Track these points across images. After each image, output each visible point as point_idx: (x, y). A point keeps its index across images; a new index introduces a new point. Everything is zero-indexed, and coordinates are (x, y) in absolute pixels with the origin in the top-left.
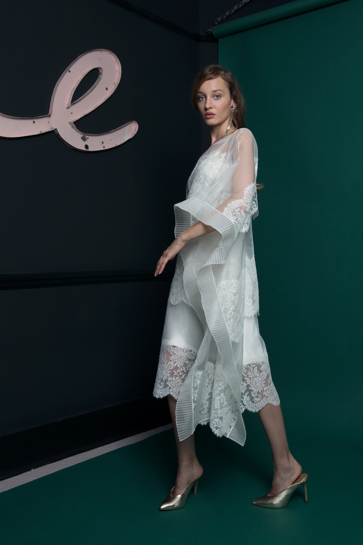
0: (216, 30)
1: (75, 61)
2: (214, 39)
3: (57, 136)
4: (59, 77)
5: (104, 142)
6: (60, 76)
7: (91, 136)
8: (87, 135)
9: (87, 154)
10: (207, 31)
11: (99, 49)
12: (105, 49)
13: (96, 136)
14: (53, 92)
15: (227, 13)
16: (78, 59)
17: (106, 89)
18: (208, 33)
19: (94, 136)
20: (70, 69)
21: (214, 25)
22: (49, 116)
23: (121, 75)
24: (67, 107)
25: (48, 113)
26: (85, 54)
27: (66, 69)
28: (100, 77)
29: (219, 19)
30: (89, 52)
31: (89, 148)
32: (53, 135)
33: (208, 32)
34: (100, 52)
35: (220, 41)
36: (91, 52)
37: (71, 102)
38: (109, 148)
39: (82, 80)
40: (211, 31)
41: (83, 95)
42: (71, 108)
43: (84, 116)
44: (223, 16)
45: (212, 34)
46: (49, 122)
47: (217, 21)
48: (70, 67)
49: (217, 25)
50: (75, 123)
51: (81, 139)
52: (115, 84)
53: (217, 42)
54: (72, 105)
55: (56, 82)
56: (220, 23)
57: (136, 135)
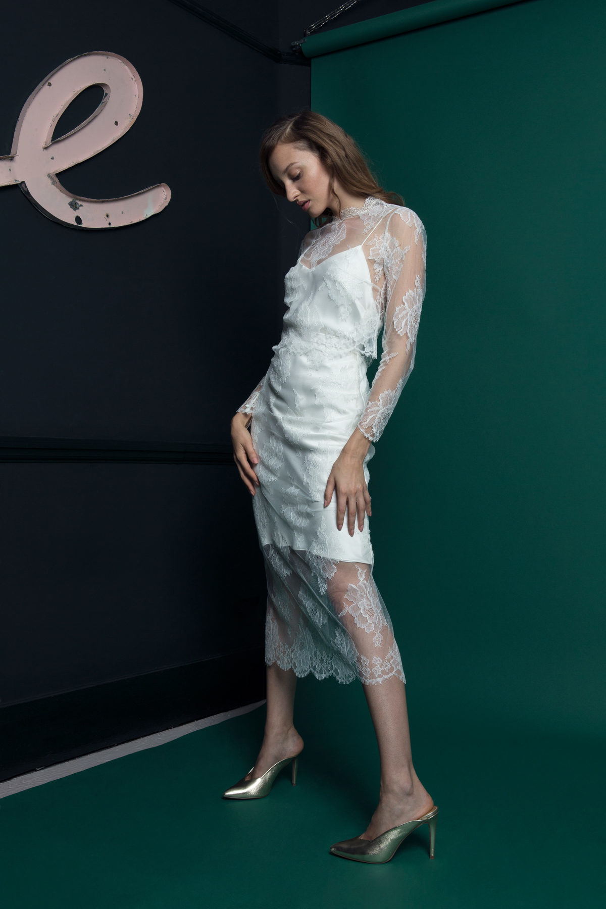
0: (308, 44)
1: (61, 68)
2: (303, 60)
3: (26, 197)
4: (31, 93)
5: (110, 216)
6: (34, 90)
7: (87, 201)
8: (80, 200)
9: (77, 231)
10: (292, 44)
11: (103, 51)
12: (115, 53)
13: (96, 202)
14: (18, 117)
15: (327, 17)
16: (66, 65)
17: (115, 124)
18: (294, 49)
19: (91, 202)
20: (50, 81)
21: (305, 35)
22: (12, 159)
23: (143, 102)
24: (44, 146)
25: (9, 153)
26: (78, 58)
27: (43, 79)
28: (104, 100)
29: (313, 26)
30: (85, 55)
31: (83, 222)
32: (18, 191)
33: (294, 46)
34: (104, 58)
35: (313, 61)
36: (89, 55)
37: (52, 138)
38: (118, 226)
39: (73, 101)
40: (299, 44)
41: (74, 129)
42: (51, 149)
43: (76, 165)
44: (320, 22)
45: (300, 51)
46: (10, 170)
47: (310, 29)
48: (52, 76)
49: (308, 36)
50: (58, 175)
51: (69, 207)
52: (132, 117)
53: (310, 65)
54: (52, 144)
55: (25, 101)
56: (314, 32)
57: (166, 207)
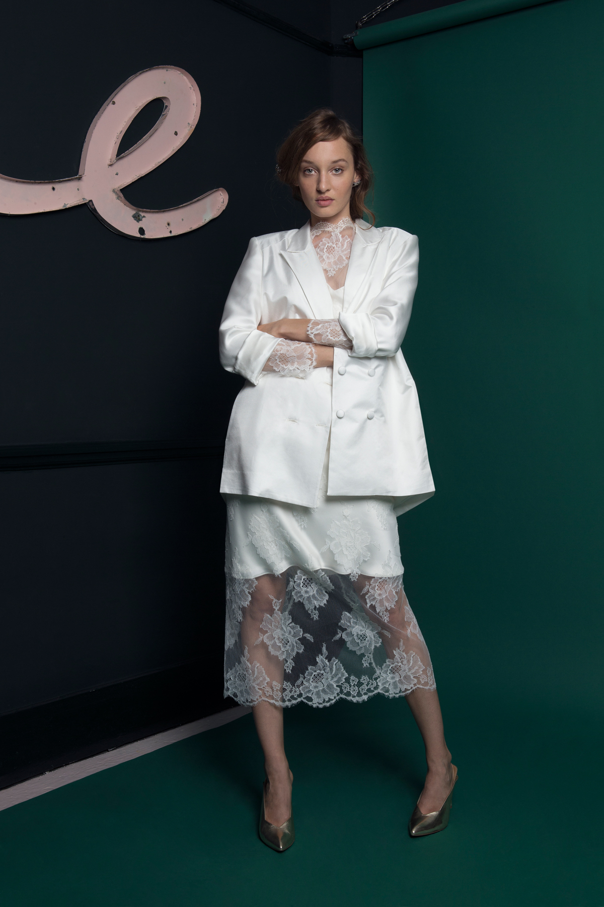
0: (360, 37)
2: (355, 52)
3: (93, 214)
4: (97, 112)
6: (99, 110)
9: (142, 243)
10: (344, 37)
11: (163, 65)
12: (175, 66)
14: (85, 138)
15: (379, 9)
18: (346, 41)
21: (357, 27)
23: (201, 111)
25: (77, 173)
27: (107, 98)
29: (365, 18)
32: (86, 211)
33: (346, 39)
35: (366, 54)
39: (135, 118)
40: (351, 37)
41: (136, 143)
43: (139, 179)
44: (372, 13)
45: (352, 44)
47: (361, 21)
49: (360, 28)
50: (122, 190)
53: (362, 56)
55: (92, 121)
56: (366, 24)
57: (224, 211)
